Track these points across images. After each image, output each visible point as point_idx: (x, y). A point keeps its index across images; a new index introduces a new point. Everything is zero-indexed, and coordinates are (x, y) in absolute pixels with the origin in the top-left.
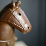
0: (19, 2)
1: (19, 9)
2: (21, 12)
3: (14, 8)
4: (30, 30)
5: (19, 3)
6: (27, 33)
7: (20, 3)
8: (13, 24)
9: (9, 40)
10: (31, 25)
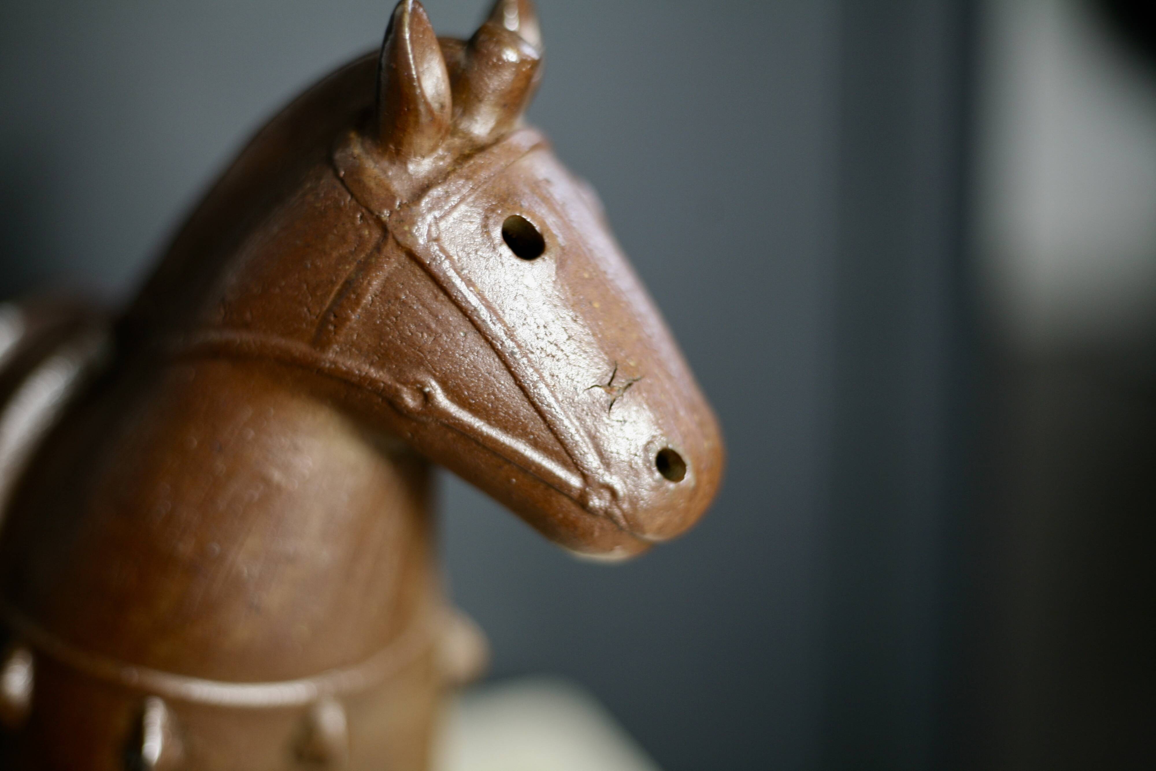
0: (515, 39)
1: (517, 153)
2: (547, 200)
3: (423, 141)
4: (701, 504)
5: (510, 56)
6: (654, 548)
7: (531, 52)
8: (410, 401)
9: (343, 664)
10: (705, 413)
